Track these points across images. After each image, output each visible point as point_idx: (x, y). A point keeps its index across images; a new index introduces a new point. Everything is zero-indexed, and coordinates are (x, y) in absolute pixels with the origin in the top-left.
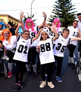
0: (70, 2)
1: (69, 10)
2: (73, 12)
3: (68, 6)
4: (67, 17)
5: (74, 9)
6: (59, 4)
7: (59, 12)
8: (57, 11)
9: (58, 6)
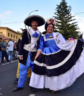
0: (69, 13)
1: (68, 21)
2: (73, 23)
3: (68, 17)
4: (66, 28)
5: (74, 20)
6: (58, 15)
7: (59, 23)
8: (57, 23)
9: (57, 17)
